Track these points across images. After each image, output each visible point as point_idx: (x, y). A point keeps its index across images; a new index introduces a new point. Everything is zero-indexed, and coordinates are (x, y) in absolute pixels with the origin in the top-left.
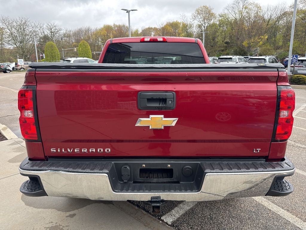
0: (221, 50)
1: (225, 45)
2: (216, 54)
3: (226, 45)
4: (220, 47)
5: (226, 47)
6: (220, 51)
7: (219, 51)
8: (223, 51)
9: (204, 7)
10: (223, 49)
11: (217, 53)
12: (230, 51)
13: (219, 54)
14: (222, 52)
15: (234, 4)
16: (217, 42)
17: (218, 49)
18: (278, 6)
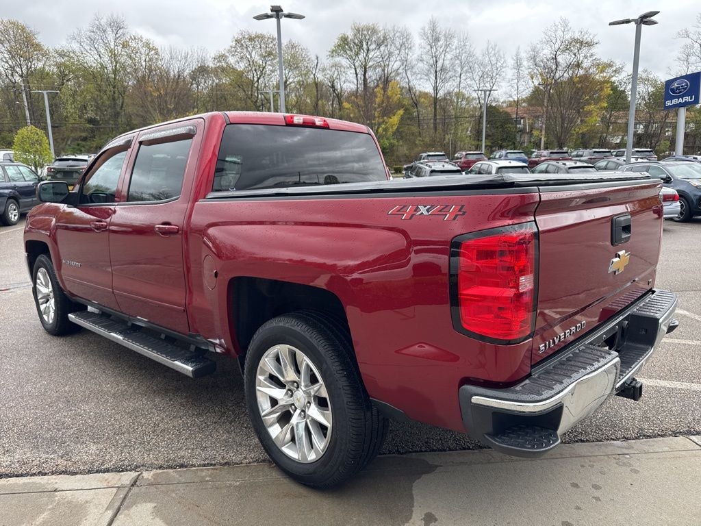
0: (81, 136)
1: (88, 125)
2: (67, 147)
3: (91, 126)
4: (74, 130)
5: (93, 131)
6: (77, 140)
7: (75, 139)
8: (85, 139)
9: (11, 23)
10: (84, 134)
11: (69, 145)
12: (102, 141)
13: (77, 147)
14: (84, 143)
15: (93, 32)
16: (67, 117)
17: (73, 135)
18: (190, 53)
